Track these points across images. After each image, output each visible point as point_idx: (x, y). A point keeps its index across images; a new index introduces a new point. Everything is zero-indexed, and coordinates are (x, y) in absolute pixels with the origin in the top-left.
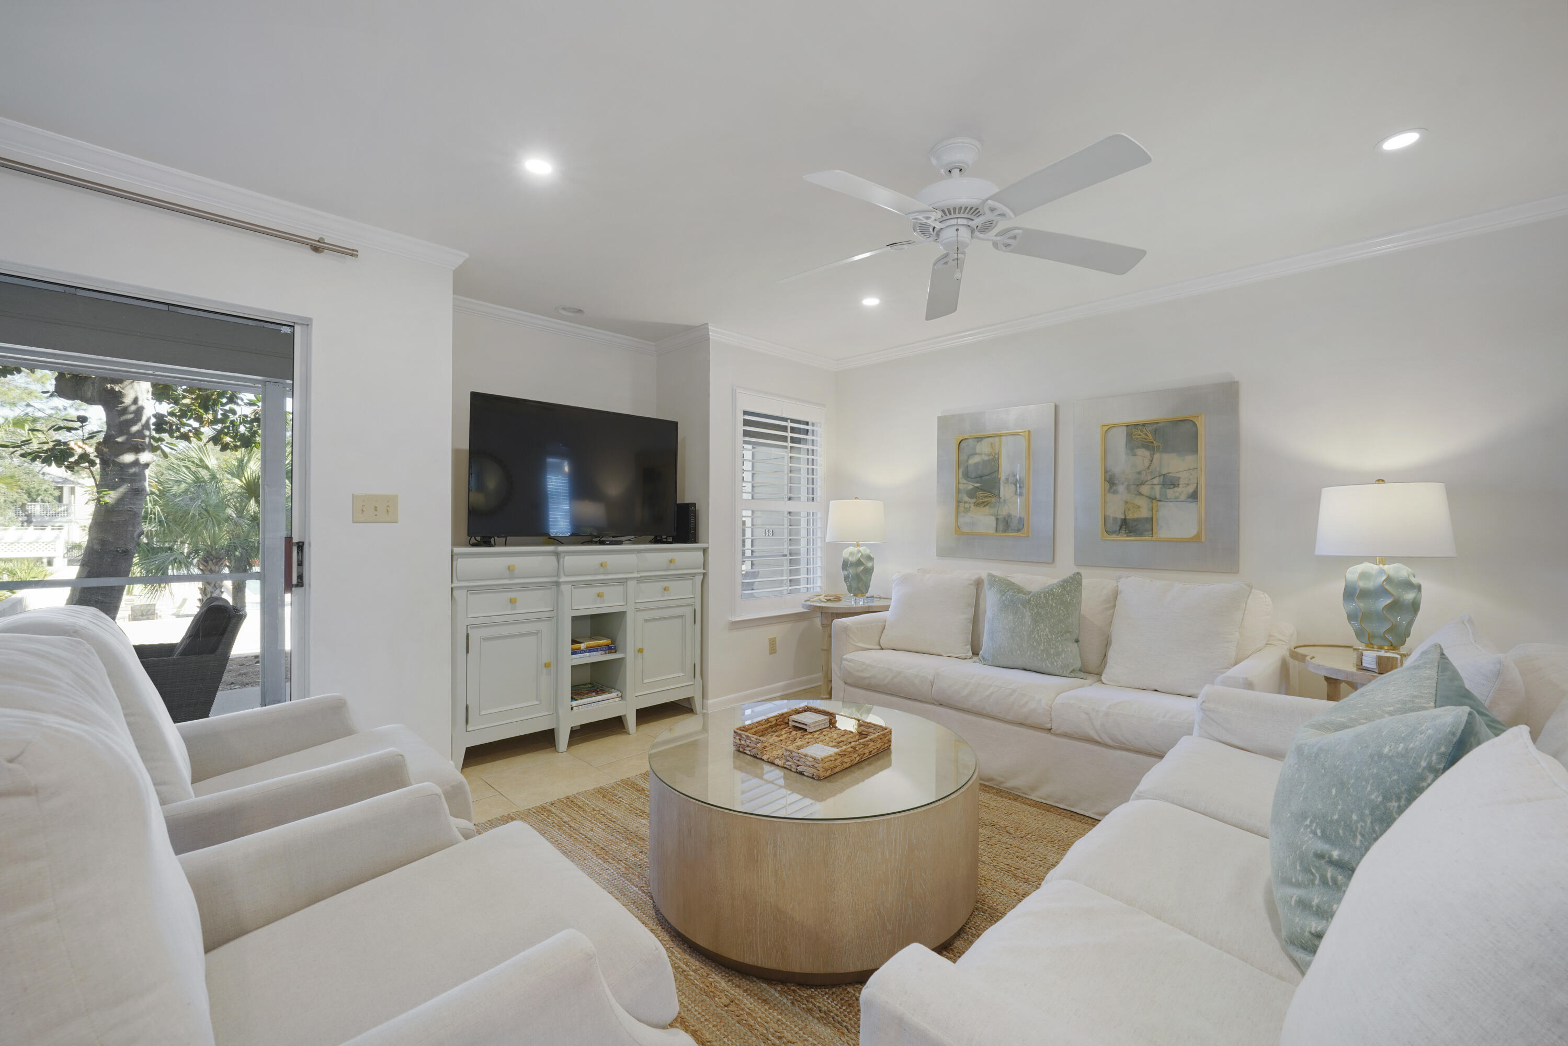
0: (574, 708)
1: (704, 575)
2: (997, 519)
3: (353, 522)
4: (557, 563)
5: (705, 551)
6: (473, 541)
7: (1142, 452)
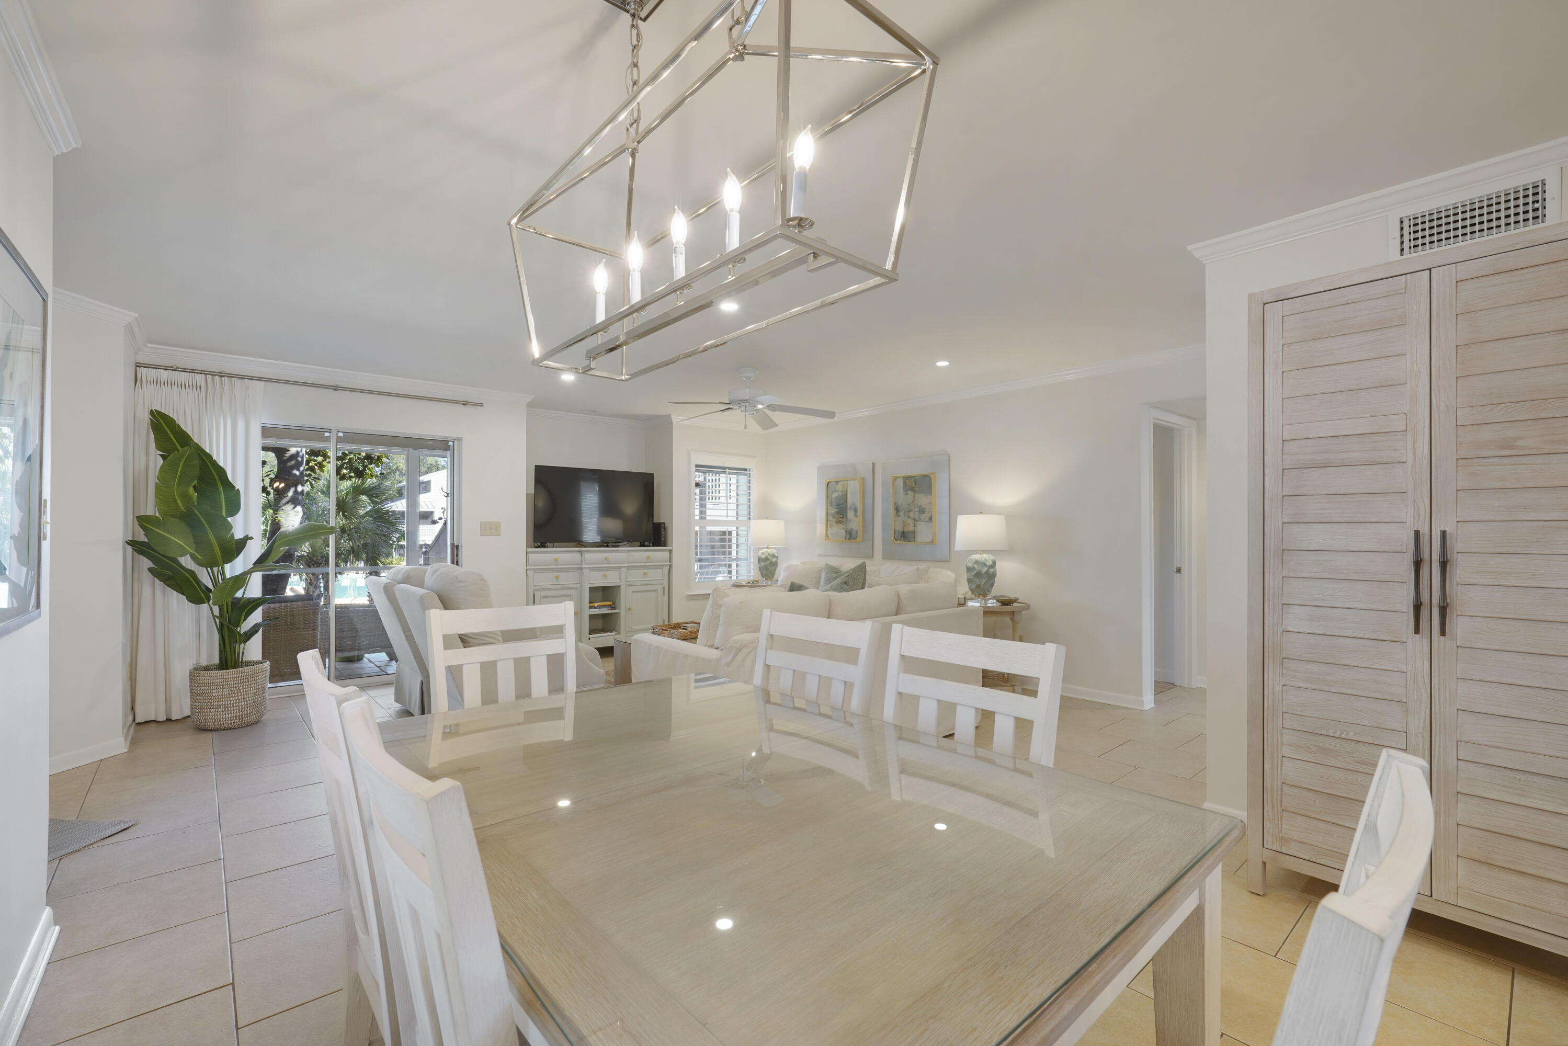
0: (591, 639)
1: (670, 566)
2: (846, 531)
3: (481, 535)
4: (580, 557)
5: (670, 551)
6: (536, 545)
7: (910, 493)
